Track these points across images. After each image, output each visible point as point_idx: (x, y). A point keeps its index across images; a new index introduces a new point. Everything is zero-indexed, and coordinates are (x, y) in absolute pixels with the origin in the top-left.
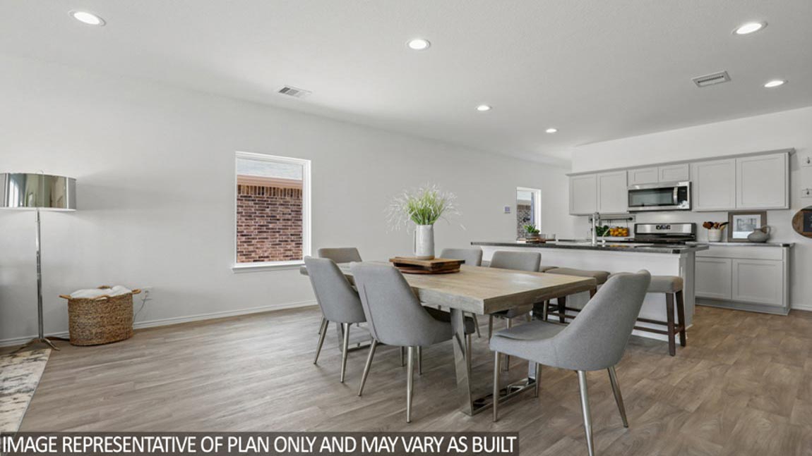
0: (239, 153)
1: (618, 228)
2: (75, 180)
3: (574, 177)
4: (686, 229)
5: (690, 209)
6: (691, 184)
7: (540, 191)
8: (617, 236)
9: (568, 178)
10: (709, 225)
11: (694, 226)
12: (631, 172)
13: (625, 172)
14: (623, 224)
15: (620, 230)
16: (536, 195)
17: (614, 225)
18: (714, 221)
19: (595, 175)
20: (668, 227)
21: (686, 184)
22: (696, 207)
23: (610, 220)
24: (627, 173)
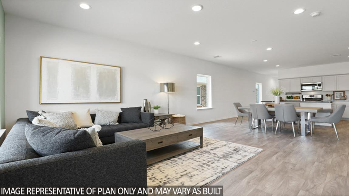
0: (198, 74)
1: (296, 96)
2: (174, 83)
3: (280, 80)
4: (320, 97)
5: (322, 91)
6: (322, 83)
7: (261, 84)
8: (295, 99)
9: (278, 80)
10: (327, 95)
11: (322, 96)
12: (302, 79)
13: (299, 79)
14: (298, 95)
15: (297, 97)
16: (260, 85)
17: (294, 96)
18: (328, 94)
19: (288, 80)
20: (313, 96)
21: (320, 83)
22: (324, 90)
23: (293, 94)
24: (300, 79)
